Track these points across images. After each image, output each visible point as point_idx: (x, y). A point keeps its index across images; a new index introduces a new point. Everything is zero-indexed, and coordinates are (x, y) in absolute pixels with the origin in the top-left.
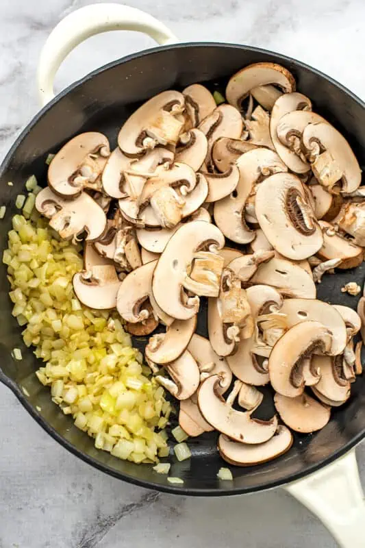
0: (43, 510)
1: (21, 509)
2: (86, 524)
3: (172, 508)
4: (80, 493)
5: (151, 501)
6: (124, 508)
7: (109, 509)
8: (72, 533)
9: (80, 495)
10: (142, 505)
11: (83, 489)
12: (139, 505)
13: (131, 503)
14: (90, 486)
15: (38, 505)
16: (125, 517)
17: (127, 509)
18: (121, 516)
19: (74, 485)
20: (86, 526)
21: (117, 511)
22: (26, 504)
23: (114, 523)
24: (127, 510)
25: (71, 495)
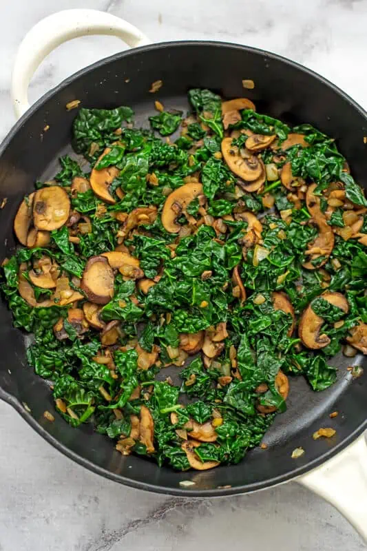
0: (47, 521)
1: (24, 518)
2: (90, 538)
3: (178, 527)
4: (86, 506)
5: (157, 518)
6: (129, 524)
7: (115, 524)
8: (76, 546)
9: (86, 508)
10: (148, 522)
11: (89, 501)
12: (146, 522)
13: (139, 519)
14: (96, 499)
15: (43, 515)
16: (130, 533)
17: (132, 524)
18: (127, 532)
19: (80, 497)
20: (90, 540)
21: (123, 526)
22: (31, 513)
23: (119, 538)
24: (133, 526)
25: (76, 507)
